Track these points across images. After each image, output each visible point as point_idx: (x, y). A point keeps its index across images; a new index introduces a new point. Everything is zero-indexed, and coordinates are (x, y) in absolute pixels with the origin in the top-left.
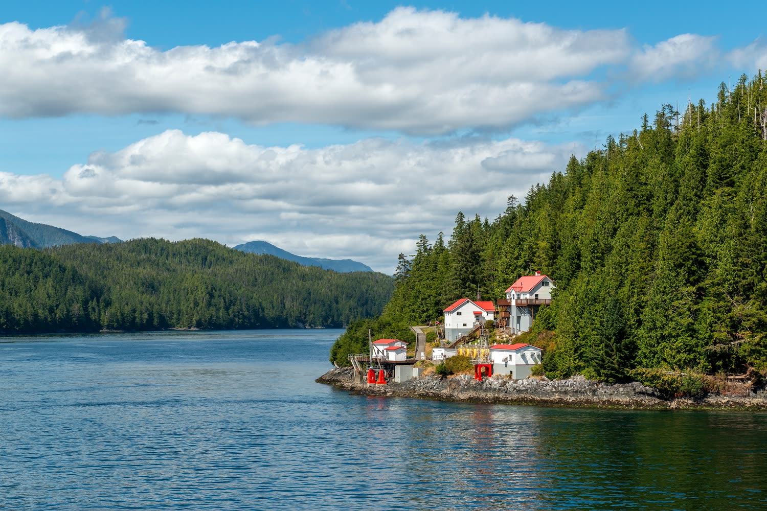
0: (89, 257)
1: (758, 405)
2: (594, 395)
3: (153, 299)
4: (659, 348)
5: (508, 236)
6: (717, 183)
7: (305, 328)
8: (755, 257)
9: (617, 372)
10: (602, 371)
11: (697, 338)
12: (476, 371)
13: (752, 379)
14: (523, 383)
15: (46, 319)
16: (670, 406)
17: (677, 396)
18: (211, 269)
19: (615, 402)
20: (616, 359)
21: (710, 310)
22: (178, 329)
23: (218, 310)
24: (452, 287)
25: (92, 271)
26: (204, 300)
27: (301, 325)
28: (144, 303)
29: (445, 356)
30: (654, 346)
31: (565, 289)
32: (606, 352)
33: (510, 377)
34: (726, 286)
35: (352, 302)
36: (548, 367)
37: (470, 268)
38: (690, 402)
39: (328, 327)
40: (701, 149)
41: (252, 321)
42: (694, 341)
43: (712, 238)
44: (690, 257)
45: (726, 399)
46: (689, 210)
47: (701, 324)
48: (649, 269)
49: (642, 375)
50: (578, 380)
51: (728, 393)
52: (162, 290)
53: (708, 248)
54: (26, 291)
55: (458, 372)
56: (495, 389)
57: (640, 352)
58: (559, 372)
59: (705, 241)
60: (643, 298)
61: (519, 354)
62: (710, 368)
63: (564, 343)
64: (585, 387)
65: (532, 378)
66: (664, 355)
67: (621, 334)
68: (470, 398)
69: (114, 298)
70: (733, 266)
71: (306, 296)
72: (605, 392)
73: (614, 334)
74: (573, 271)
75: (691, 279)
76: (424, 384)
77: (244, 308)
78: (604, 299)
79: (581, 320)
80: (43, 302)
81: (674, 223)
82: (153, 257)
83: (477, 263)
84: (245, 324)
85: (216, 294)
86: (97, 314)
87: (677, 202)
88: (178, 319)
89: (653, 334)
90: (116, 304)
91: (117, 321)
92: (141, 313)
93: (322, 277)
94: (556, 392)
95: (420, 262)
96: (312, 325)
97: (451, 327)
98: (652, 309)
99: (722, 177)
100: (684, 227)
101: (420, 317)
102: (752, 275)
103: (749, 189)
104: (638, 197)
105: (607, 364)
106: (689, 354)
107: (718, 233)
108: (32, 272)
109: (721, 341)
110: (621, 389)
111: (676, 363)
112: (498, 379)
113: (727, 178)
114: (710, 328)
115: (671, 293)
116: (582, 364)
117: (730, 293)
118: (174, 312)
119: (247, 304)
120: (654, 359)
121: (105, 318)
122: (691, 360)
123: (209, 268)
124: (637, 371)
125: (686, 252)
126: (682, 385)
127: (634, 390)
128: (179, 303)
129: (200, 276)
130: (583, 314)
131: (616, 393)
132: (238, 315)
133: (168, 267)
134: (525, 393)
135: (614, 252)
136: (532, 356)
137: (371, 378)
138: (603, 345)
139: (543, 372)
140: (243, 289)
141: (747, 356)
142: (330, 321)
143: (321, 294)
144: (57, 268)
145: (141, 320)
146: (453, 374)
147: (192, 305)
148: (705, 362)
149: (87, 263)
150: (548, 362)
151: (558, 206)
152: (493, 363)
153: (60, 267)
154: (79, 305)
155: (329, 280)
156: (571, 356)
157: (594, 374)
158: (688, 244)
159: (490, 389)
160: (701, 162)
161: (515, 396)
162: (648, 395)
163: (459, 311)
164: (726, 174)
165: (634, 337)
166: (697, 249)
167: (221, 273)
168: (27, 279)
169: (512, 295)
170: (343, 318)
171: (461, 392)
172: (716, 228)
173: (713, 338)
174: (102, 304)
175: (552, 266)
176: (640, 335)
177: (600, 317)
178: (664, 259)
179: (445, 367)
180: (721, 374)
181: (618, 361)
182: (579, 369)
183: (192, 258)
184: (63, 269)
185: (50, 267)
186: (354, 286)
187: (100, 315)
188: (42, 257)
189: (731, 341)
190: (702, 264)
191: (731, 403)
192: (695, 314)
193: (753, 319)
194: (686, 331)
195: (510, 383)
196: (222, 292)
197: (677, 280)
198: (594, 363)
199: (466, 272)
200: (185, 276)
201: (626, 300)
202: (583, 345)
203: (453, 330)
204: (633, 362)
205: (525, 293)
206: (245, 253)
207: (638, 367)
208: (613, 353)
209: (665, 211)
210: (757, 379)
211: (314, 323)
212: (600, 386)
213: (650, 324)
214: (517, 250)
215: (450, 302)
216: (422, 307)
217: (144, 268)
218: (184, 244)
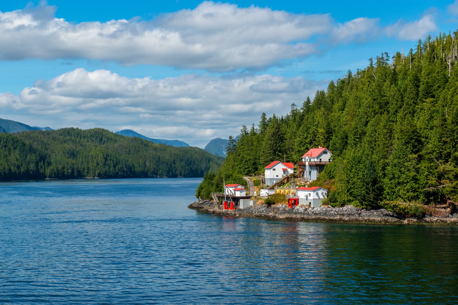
0: (38, 138)
1: (454, 222)
2: (359, 216)
3: (74, 161)
4: (397, 189)
5: (300, 126)
6: (425, 96)
7: (157, 178)
8: (452, 138)
9: (373, 203)
10: (364, 203)
11: (419, 184)
12: (289, 202)
13: (450, 207)
14: (318, 209)
15: (15, 172)
16: (403, 223)
17: (408, 216)
18: (105, 145)
19: (372, 220)
20: (372, 196)
21: (426, 168)
22: (88, 178)
23: (110, 167)
24: (268, 154)
25: (40, 146)
26: (102, 162)
27: (155, 176)
28: (69, 163)
29: (268, 194)
30: (393, 188)
31: (338, 156)
32: (366, 192)
33: (310, 206)
34: (435, 154)
35: (183, 163)
36: (332, 200)
37: (278, 144)
38: (415, 220)
39: (170, 177)
40: (416, 76)
41: (129, 173)
42: (417, 186)
43: (426, 127)
44: (414, 137)
45: (436, 219)
46: (410, 111)
47: (421, 176)
48: (389, 144)
49: (388, 205)
50: (349, 207)
51: (436, 215)
52: (78, 156)
53: (423, 132)
54: (4, 157)
55: (277, 202)
56: (301, 213)
57: (385, 192)
58: (338, 203)
59: (421, 128)
60: (386, 161)
61: (315, 193)
62: (426, 201)
63: (341, 186)
64: (354, 212)
65: (322, 206)
66: (399, 193)
67: (375, 182)
68: (287, 218)
69: (52, 161)
70: (439, 143)
71: (157, 160)
72: (366, 215)
73: (371, 182)
74: (343, 145)
75: (414, 150)
76: (257, 210)
77: (124, 166)
78: (364, 161)
79: (351, 174)
80: (14, 163)
81: (402, 118)
82: (73, 138)
83: (282, 141)
84: (125, 175)
85: (109, 159)
86: (43, 169)
87: (404, 106)
88: (88, 172)
89: (393, 181)
90: (54, 164)
91: (55, 173)
92: (68, 169)
93: (166, 150)
94: (338, 214)
95: (243, 141)
96: (161, 176)
97: (269, 177)
98: (392, 167)
99: (428, 92)
100: (408, 121)
101: (244, 172)
102: (450, 148)
103: (444, 99)
104: (380, 104)
105: (367, 198)
106: (414, 193)
107: (429, 124)
108: (7, 146)
109: (432, 186)
110: (375, 213)
111: (406, 198)
112: (302, 207)
113: (431, 93)
114: (426, 178)
115: (403, 158)
116: (351, 198)
117: (436, 158)
118: (85, 168)
119: (125, 164)
120: (394, 196)
121: (48, 172)
122: (415, 196)
123: (104, 144)
124: (385, 203)
125: (411, 135)
126: (411, 210)
127: (382, 213)
128: (88, 163)
129: (100, 149)
130: (352, 170)
131: (372, 215)
132: (121, 170)
133: (81, 144)
134: (319, 215)
135: (367, 134)
136: (322, 194)
137: (225, 206)
138: (364, 188)
139: (329, 203)
140: (123, 156)
141: (448, 194)
142: (171, 173)
143: (165, 159)
144: (21, 144)
145: (68, 173)
146: (275, 204)
147: (95, 165)
148: (424, 197)
149: (37, 142)
150: (332, 197)
151: (329, 108)
152: (298, 198)
153: (22, 143)
154: (34, 164)
155: (170, 151)
156: (345, 194)
157: (359, 204)
158: (413, 130)
159: (298, 213)
160: (416, 84)
161: (314, 217)
162: (391, 216)
163: (274, 168)
164: (430, 91)
165: (381, 183)
166: (417, 133)
167: (111, 147)
168: (5, 150)
169: (306, 159)
170: (178, 172)
171: (280, 214)
172: (428, 121)
173: (428, 184)
174: (46, 164)
175: (327, 143)
176: (386, 182)
177: (362, 172)
178: (398, 139)
179: (270, 200)
180: (432, 204)
181: (373, 197)
182: (350, 201)
183: (94, 139)
184: (24, 145)
185: (17, 143)
186: (184, 154)
187: (45, 170)
188: (13, 138)
189: (438, 185)
190: (420, 142)
191: (439, 221)
192: (417, 170)
193: (453, 173)
194: (412, 180)
195: (310, 209)
196: (112, 158)
197: (406, 150)
198: (359, 198)
199: (276, 146)
200: (91, 149)
201: (377, 162)
202: (352, 188)
203: (271, 179)
204: (381, 197)
205: (314, 158)
206: (123, 136)
207: (384, 200)
208: (370, 192)
209: (396, 111)
210: (453, 207)
211: (162, 175)
212: (363, 211)
213: (391, 175)
214: (306, 133)
215: (267, 163)
216: (245, 166)
217: (68, 144)
218: (90, 131)
